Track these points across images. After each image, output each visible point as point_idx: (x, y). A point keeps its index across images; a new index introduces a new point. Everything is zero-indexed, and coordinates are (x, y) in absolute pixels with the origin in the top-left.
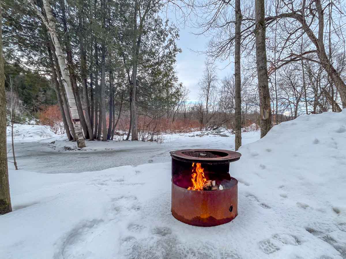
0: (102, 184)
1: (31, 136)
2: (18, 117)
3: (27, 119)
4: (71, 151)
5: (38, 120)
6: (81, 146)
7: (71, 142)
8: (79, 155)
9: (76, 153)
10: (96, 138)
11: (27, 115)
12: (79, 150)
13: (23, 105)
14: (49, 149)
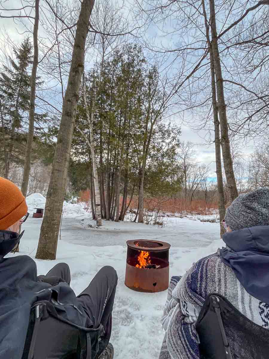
0: (98, 256)
1: (72, 213)
2: (67, 195)
3: (72, 197)
4: (91, 229)
5: (79, 198)
6: (99, 224)
7: (94, 220)
8: (95, 233)
9: (94, 231)
10: (111, 218)
11: (73, 194)
12: (97, 228)
13: (72, 186)
14: (79, 225)
